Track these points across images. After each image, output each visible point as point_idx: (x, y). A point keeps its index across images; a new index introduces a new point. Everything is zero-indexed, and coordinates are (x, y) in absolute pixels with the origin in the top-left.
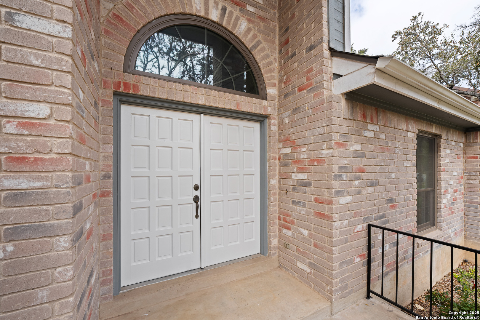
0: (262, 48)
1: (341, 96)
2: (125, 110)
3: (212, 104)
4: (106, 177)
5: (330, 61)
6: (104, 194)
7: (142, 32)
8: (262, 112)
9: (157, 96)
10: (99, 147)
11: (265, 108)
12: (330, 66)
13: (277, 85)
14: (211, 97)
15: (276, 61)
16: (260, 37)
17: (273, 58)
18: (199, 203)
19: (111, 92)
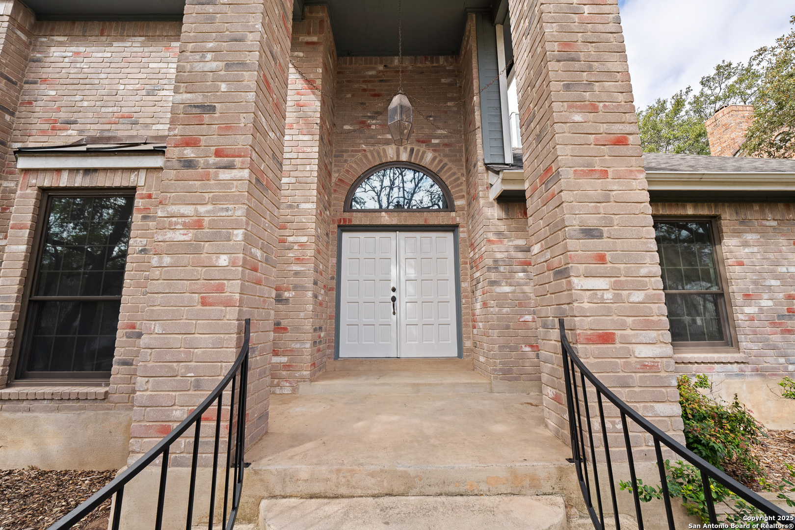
0: (448, 169)
1: (494, 202)
2: (346, 236)
3: (403, 223)
4: (332, 278)
5: (485, 175)
6: (331, 289)
7: (354, 185)
8: (450, 222)
9: (363, 223)
10: (329, 260)
11: (454, 219)
12: (486, 178)
13: (466, 196)
14: (402, 218)
15: (463, 175)
16: (446, 160)
17: (460, 174)
18: (395, 302)
19: (336, 225)
